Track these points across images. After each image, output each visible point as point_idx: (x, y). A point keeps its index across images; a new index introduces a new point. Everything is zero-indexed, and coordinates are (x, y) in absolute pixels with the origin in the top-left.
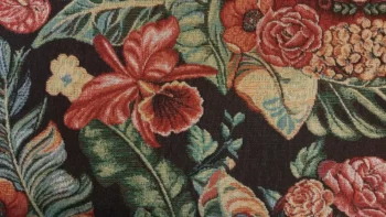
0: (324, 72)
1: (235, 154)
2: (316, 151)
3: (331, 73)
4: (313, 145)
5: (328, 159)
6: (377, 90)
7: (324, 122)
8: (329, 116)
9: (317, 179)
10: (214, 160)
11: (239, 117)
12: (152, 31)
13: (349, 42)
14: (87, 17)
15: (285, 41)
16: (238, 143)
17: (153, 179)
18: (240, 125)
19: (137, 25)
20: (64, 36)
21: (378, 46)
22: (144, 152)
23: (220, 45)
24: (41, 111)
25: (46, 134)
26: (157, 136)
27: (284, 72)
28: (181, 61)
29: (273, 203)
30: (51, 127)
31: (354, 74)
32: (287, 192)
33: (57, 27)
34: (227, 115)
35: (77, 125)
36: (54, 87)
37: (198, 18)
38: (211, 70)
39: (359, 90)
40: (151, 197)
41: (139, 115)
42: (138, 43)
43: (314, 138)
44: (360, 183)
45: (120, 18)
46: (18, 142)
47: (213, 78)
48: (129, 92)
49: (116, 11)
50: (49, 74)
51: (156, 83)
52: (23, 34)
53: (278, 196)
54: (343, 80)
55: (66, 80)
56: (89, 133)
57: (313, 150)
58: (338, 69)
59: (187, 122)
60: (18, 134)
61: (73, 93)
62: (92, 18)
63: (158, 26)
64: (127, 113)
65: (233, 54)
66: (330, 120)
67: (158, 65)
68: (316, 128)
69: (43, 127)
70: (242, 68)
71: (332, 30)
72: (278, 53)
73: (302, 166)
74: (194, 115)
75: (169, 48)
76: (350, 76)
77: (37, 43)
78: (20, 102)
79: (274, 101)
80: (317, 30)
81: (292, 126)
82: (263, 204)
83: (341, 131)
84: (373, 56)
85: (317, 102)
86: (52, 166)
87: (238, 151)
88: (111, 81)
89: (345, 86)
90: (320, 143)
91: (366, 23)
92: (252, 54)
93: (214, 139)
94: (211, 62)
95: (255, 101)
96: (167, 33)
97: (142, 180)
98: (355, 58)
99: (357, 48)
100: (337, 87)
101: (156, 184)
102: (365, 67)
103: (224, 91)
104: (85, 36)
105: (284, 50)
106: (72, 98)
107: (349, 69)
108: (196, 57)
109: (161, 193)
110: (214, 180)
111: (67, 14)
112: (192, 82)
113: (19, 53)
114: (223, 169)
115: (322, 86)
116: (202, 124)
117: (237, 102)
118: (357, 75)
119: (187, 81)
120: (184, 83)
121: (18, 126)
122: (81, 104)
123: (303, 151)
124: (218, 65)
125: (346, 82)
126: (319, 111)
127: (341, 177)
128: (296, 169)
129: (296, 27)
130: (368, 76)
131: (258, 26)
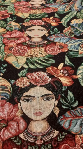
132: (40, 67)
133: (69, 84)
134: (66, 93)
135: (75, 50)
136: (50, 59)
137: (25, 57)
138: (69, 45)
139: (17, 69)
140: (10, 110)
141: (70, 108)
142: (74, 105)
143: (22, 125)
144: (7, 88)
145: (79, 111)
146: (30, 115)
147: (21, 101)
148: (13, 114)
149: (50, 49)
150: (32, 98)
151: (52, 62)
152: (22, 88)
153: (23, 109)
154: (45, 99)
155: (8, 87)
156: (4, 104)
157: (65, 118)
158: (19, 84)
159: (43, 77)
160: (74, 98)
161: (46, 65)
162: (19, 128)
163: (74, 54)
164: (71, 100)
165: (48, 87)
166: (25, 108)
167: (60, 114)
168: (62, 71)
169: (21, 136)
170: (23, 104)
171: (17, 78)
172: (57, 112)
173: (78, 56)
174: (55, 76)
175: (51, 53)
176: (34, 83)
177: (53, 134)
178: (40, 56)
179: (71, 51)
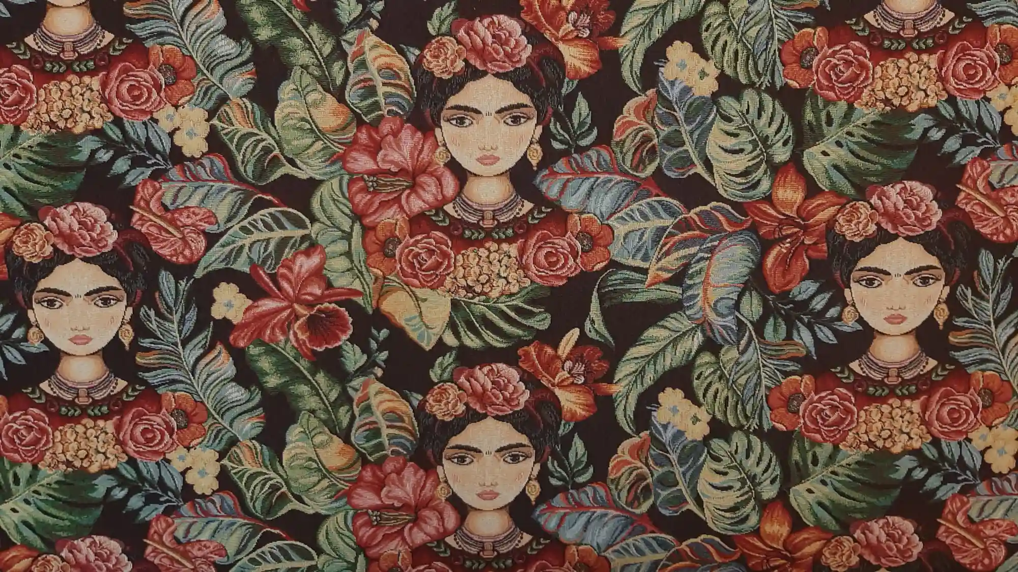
0: (456, 292)
1: (383, 364)
2: (451, 360)
3: (463, 292)
4: (448, 355)
5: (462, 365)
6: (502, 306)
7: (457, 335)
8: (461, 330)
9: (452, 382)
10: (363, 371)
11: (384, 333)
12: (301, 259)
13: (478, 264)
14: (242, 247)
15: (421, 265)
16: (384, 355)
17: (313, 387)
18: (385, 339)
19: (288, 253)
20: (222, 266)
21: (504, 267)
22: (303, 365)
23: (364, 269)
24: (208, 333)
25: (215, 352)
26: (313, 351)
27: (419, 292)
28: (329, 285)
29: (416, 403)
30: (219, 347)
31: (482, 293)
32: (427, 394)
33: (214, 259)
34: (374, 332)
35: (242, 344)
36: (218, 312)
37: (342, 246)
38: (357, 293)
39: (486, 306)
40: (312, 402)
41: (295, 334)
42: (290, 269)
43: (450, 349)
44: (489, 386)
45: (271, 248)
46: (192, 360)
47: (359, 300)
48: (285, 314)
49: (268, 241)
50: (213, 301)
51: (310, 305)
52: (183, 265)
53: (420, 397)
54: (472, 298)
55: (229, 305)
56: (254, 351)
57: (448, 359)
58: (469, 289)
59: (339, 339)
60: (190, 354)
61: (236, 317)
62: (246, 249)
63: (307, 253)
64: (285, 333)
65: (376, 279)
66: (462, 333)
67: (309, 290)
68: (450, 340)
69: (212, 347)
70: (385, 289)
71: (463, 255)
72: (416, 276)
73: (439, 372)
74: (344, 332)
75: (318, 274)
76: (479, 294)
77: (199, 274)
78: (189, 325)
79: (415, 317)
80: (450, 255)
81: (429, 339)
82: (408, 404)
83: (471, 341)
84: (500, 276)
85: (451, 317)
86: (225, 379)
87: (384, 361)
88: (268, 305)
89: (475, 304)
90: (454, 352)
91: (494, 247)
92: (393, 278)
93: (363, 352)
94: (357, 285)
95: (397, 318)
96: (315, 260)
97: (303, 389)
98: (483, 278)
99: (485, 270)
100: (468, 304)
101: (315, 391)
102: (492, 287)
103: (370, 311)
104: (242, 265)
105: (421, 274)
106: (235, 322)
107: (478, 289)
108: (342, 282)
109: (321, 399)
110: (365, 385)
111: (223, 246)
112: (340, 303)
113: (183, 283)
114: (373, 376)
115: (455, 304)
116: (352, 340)
117: (381, 319)
118: (485, 294)
119: (336, 303)
120: (333, 305)
121: (190, 346)
122: (244, 326)
123: (440, 360)
124: (363, 288)
125: (476, 300)
126: (452, 326)
127: (472, 380)
128: (434, 375)
129: (431, 252)
130: (495, 294)
131: (397, 252)
132: (498, 345)
133: (581, 412)
134: (567, 443)
135: (638, 263)
136: (535, 310)
137: (447, 295)
138: (620, 230)
139: (421, 349)
140: (418, 483)
141: (570, 485)
142: (581, 479)
143: (451, 519)
144: (403, 421)
145: (591, 495)
146: (469, 498)
147: (444, 461)
148: (427, 492)
149: (541, 256)
150: (472, 453)
151: (542, 322)
152: (443, 421)
153: (450, 482)
154: (509, 459)
155: (406, 419)
156: (402, 469)
157: (551, 508)
158: (434, 410)
159: (506, 387)
160: (585, 459)
161: (519, 337)
162: (443, 525)
163: (628, 286)
164: (578, 462)
165: (519, 421)
166: (456, 479)
167: (541, 499)
168: (568, 364)
169: (450, 540)
170: (448, 469)
171: (426, 386)
172: (534, 492)
173: (640, 298)
174: (545, 382)
175: (541, 277)
176: (478, 407)
177: (519, 541)
178: (499, 289)
179: (621, 266)
